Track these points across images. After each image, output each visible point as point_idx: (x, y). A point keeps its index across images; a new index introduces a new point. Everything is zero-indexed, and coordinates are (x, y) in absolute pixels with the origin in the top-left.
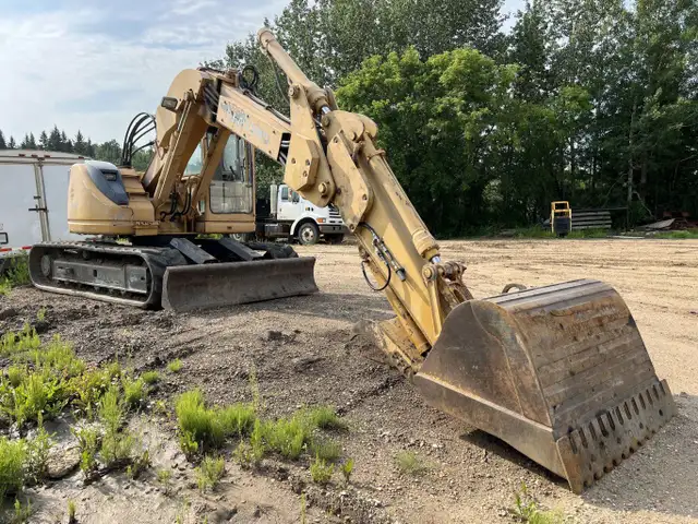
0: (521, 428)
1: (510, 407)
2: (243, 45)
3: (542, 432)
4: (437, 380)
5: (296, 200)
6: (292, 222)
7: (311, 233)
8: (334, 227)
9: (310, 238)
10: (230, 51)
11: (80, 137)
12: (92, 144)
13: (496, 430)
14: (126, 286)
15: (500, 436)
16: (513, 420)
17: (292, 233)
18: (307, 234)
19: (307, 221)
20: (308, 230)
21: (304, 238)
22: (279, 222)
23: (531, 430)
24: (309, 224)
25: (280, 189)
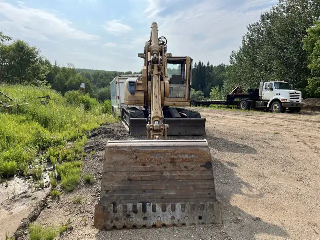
2: (269, 13)
5: (272, 90)
6: (269, 101)
7: (278, 107)
8: (293, 104)
9: (277, 109)
10: (263, 18)
11: (208, 64)
12: (214, 66)
17: (268, 106)
18: (276, 108)
19: (277, 100)
20: (276, 105)
21: (274, 110)
22: (263, 101)
24: (277, 102)
25: (265, 84)
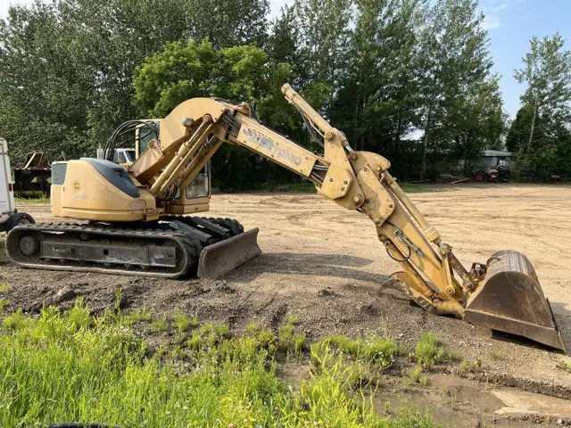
0: (537, 330)
1: (530, 321)
3: (550, 331)
4: (481, 312)
13: (522, 332)
14: (150, 262)
15: (524, 335)
16: (531, 326)
23: (543, 330)
